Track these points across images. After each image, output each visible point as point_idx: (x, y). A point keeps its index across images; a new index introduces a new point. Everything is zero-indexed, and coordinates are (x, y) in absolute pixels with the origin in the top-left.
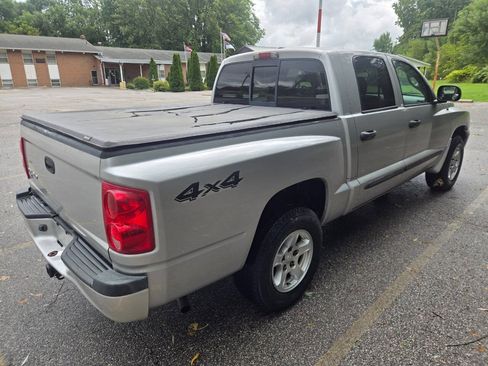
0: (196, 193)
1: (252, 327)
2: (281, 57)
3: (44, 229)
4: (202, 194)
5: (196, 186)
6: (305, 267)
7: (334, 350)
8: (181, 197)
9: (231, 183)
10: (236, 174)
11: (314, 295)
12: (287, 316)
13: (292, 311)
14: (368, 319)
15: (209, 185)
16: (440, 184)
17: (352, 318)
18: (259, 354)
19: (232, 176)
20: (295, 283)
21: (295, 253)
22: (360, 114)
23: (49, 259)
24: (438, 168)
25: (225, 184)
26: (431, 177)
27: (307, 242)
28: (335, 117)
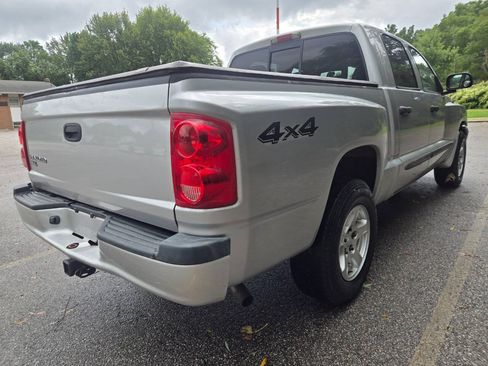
0: (277, 136)
2: (303, 37)
3: (55, 221)
4: (283, 137)
5: (278, 126)
6: (363, 253)
8: (264, 137)
9: (307, 130)
10: (312, 120)
12: (353, 309)
13: (357, 304)
15: (289, 128)
18: (339, 352)
19: (309, 123)
20: (356, 271)
21: (353, 236)
22: (395, 88)
23: (68, 251)
24: (449, 163)
25: (303, 130)
27: (365, 222)
28: (376, 86)
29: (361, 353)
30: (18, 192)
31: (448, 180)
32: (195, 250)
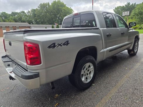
0: (54, 46)
1: (75, 95)
2: (81, 14)
3: (9, 65)
4: (56, 47)
5: (54, 44)
6: (92, 75)
7: (103, 101)
8: (50, 47)
9: (65, 44)
10: (68, 41)
11: (95, 85)
12: (87, 91)
13: (88, 90)
14: (113, 91)
15: (59, 44)
16: (132, 53)
17: (108, 91)
18: (78, 102)
20: (89, 80)
21: (88, 71)
22: (106, 29)
23: (10, 74)
24: (131, 48)
25: (64, 44)
26: (129, 51)
27: (92, 67)
28: (98, 28)
29: (83, 103)
30: (3, 57)
31: (131, 53)
32: (28, 76)
